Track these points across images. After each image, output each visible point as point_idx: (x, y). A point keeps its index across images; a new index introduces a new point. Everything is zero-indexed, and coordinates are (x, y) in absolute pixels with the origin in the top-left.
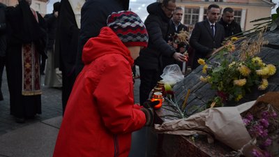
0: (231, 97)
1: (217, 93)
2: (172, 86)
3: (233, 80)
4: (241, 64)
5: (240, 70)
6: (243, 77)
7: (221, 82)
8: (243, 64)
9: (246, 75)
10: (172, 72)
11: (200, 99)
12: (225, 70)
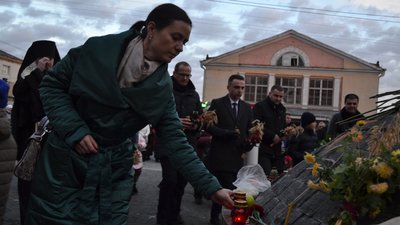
0: (364, 210)
1: (341, 205)
2: (255, 198)
3: (365, 185)
4: (376, 161)
5: (378, 170)
6: (382, 180)
7: (349, 188)
8: (380, 161)
9: (386, 177)
10: (251, 176)
11: (311, 217)
12: (351, 170)
